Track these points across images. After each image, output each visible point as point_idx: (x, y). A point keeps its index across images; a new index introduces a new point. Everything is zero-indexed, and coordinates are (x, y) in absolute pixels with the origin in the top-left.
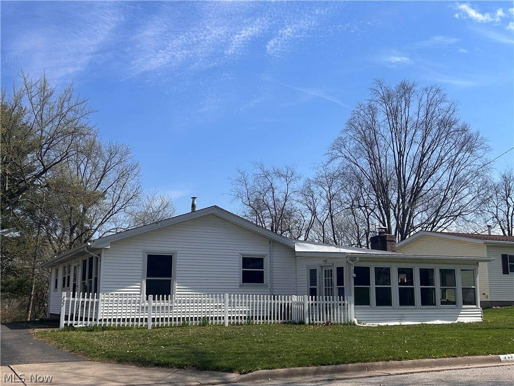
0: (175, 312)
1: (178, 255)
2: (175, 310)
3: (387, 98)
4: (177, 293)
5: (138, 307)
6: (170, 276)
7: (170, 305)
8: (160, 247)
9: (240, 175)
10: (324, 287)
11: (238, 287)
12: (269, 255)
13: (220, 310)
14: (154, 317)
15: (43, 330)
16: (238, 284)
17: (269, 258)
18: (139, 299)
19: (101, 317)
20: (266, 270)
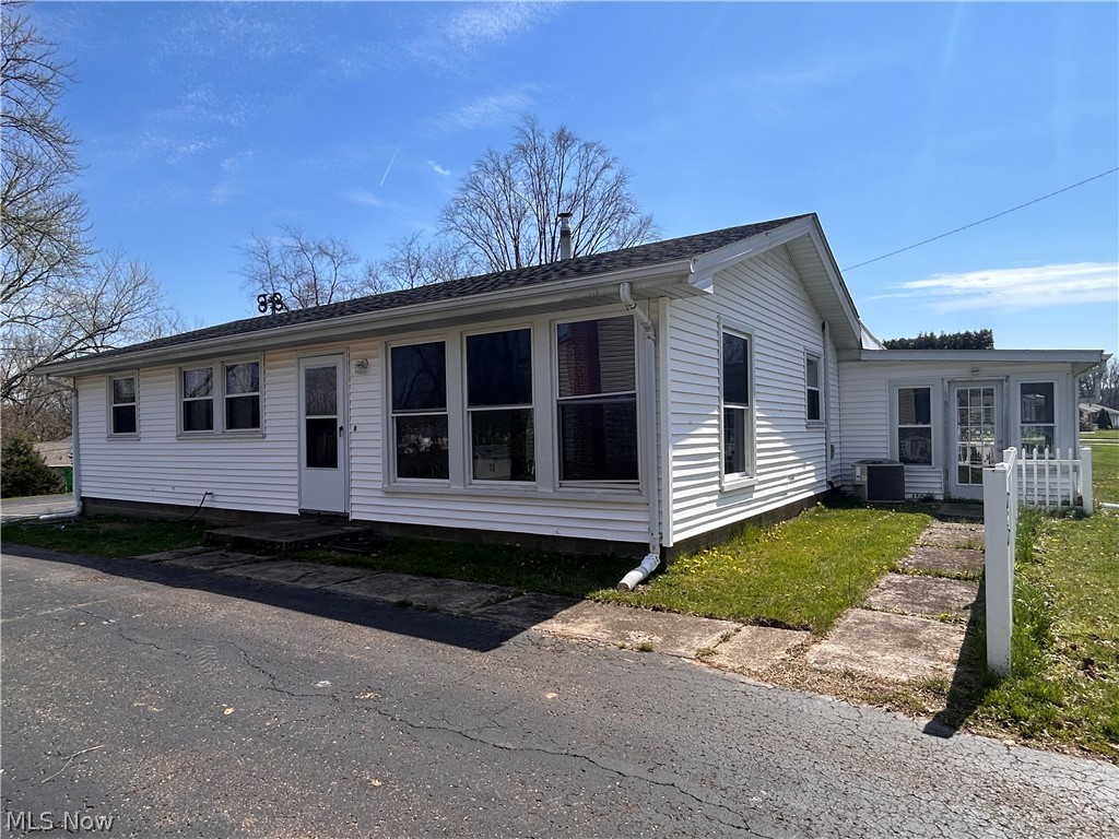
1: (756, 341)
4: (758, 446)
6: (747, 402)
10: (956, 427)
11: (804, 429)
16: (805, 423)
17: (823, 363)
20: (821, 389)
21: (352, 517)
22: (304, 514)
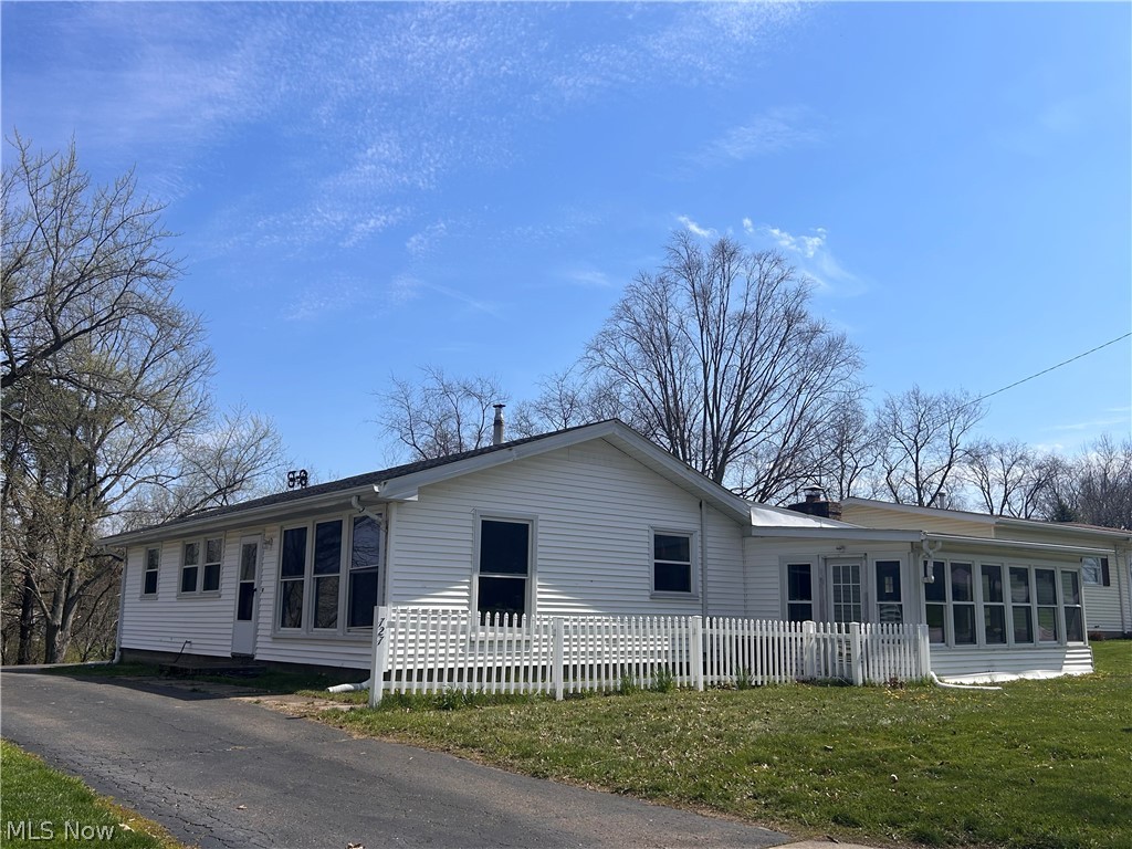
0: (536, 654)
1: (540, 523)
2: (536, 650)
3: (690, 268)
4: (539, 609)
5: (462, 641)
6: (526, 572)
7: (526, 637)
8: (506, 504)
9: (395, 388)
10: (832, 603)
11: (648, 599)
12: (699, 533)
13: (614, 649)
14: (566, 663)
15: (255, 699)
16: (648, 594)
17: (699, 538)
18: (464, 622)
19: (390, 667)
20: (695, 563)
21: (257, 658)
22: (235, 656)
